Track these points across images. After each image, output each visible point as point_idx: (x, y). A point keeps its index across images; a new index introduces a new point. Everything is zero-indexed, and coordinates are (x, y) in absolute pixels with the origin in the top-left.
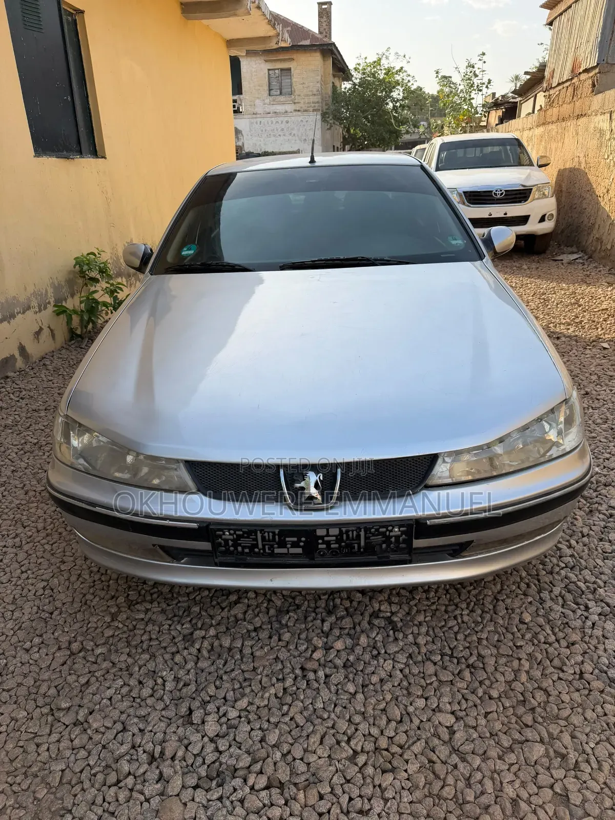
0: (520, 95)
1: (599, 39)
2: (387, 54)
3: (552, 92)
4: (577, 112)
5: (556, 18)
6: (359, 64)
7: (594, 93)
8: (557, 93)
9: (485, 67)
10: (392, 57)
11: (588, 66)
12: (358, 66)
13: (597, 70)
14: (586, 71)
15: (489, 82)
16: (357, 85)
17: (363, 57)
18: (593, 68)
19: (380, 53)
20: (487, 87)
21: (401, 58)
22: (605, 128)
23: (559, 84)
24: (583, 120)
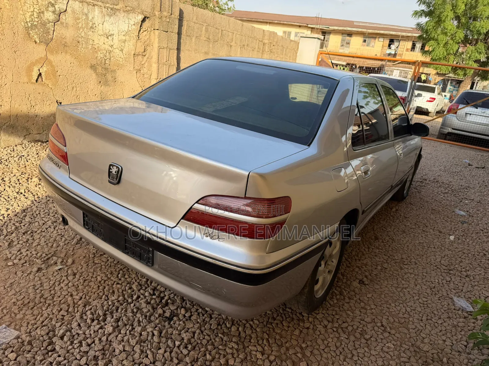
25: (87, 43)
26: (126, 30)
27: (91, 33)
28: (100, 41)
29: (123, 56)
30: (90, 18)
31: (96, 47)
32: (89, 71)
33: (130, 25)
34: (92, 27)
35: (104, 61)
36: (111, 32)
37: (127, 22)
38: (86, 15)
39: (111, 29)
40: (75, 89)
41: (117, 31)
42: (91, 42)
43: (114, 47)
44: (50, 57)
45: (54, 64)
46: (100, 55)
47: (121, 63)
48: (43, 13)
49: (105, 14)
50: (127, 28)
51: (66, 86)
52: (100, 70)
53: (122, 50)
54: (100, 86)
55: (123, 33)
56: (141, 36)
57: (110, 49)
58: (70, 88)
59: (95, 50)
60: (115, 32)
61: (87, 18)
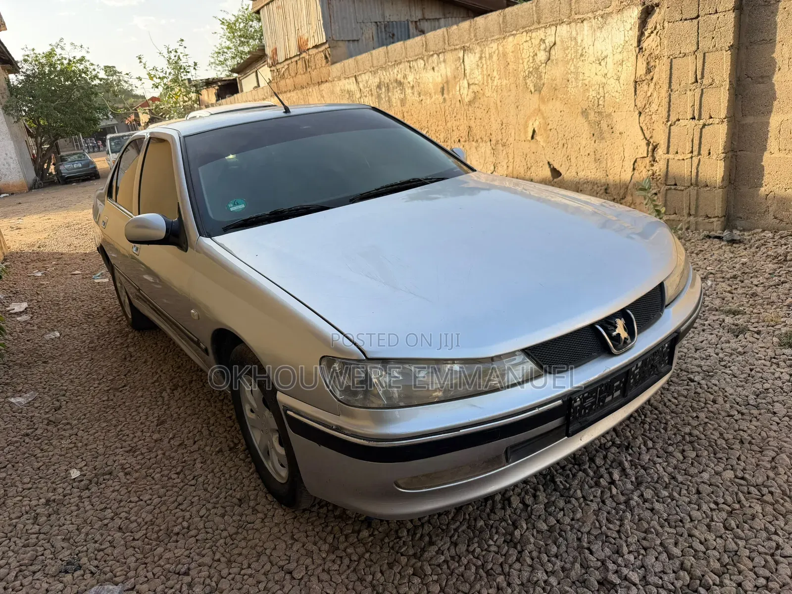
0: (238, 73)
1: (322, 22)
2: (62, 44)
3: (279, 67)
4: (316, 80)
5: (263, 7)
6: (28, 56)
7: (330, 63)
8: (286, 67)
9: (187, 51)
10: (68, 47)
11: (317, 43)
12: (26, 57)
13: (327, 46)
14: (316, 47)
15: (196, 64)
16: (30, 76)
17: (30, 48)
18: (323, 44)
19: (54, 44)
20: (195, 69)
21: (79, 48)
22: (352, 89)
23: (286, 60)
24: (324, 86)
25: (576, 79)
26: (622, 42)
27: (581, 63)
28: (590, 72)
29: (619, 88)
30: (579, 41)
31: (586, 82)
32: (581, 120)
33: (626, 33)
34: (582, 55)
35: (596, 102)
36: (605, 54)
37: (622, 29)
38: (575, 39)
39: (604, 49)
40: (566, 146)
41: (611, 49)
42: (581, 77)
43: (609, 76)
44: (543, 108)
45: (545, 115)
46: (592, 93)
47: (618, 100)
48: (536, 54)
49: (596, 28)
50: (623, 38)
51: (556, 142)
52: (592, 116)
53: (618, 79)
54: (593, 141)
55: (620, 49)
56: (644, 45)
57: (604, 80)
58: (560, 145)
59: (586, 87)
60: (609, 52)
61: (576, 43)
